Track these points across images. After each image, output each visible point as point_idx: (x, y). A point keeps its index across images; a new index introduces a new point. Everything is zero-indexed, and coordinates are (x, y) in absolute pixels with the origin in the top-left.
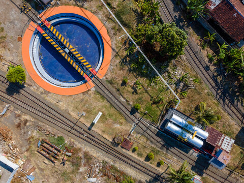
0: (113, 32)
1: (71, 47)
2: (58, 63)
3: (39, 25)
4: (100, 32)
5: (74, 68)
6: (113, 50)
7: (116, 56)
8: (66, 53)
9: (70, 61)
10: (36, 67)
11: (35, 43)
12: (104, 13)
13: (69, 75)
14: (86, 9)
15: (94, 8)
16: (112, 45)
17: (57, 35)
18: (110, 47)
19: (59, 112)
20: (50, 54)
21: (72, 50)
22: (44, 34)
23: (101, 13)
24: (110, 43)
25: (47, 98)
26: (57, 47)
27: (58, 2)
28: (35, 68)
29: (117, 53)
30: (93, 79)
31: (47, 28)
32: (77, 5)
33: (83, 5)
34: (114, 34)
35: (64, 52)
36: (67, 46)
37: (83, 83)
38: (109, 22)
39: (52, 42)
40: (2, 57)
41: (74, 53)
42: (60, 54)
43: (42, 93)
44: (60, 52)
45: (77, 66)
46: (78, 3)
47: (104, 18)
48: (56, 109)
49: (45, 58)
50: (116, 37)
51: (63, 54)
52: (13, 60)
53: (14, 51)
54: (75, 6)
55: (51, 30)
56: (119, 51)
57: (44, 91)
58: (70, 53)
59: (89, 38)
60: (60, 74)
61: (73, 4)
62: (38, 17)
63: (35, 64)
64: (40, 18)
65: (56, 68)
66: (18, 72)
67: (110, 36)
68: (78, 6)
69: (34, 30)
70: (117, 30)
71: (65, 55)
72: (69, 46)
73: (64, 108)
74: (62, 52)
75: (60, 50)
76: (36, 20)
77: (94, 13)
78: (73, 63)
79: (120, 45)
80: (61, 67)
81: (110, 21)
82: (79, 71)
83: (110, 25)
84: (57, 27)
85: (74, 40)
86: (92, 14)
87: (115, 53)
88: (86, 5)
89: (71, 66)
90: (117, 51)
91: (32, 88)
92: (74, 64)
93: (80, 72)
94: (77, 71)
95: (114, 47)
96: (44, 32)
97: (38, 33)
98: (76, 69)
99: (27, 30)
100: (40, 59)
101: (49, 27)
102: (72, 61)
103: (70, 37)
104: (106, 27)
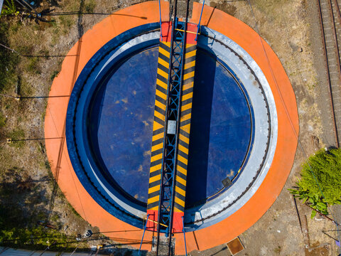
0: (46, 65)
1: (157, 126)
2: (214, 132)
3: (170, 234)
4: (69, 93)
5: (196, 79)
6: (81, 29)
7: (90, 11)
8: (179, 125)
9: (188, 101)
10: (262, 166)
11: (214, 210)
12: (19, 120)
13: (219, 87)
14: (47, 165)
15: (31, 148)
16: (73, 42)
17: (158, 177)
18: (80, 42)
19: (317, 27)
20: (210, 164)
21: (162, 117)
22: (180, 207)
23: (26, 126)
24: (74, 50)
25: (311, 82)
26: (183, 154)
27: (85, 234)
28: (268, 165)
29: (80, 13)
30: (182, 19)
31: (162, 213)
32: (54, 192)
33: (45, 178)
34: (47, 57)
35: (178, 130)
36: (162, 135)
37: (210, 41)
38: (30, 92)
39: (182, 176)
40: (306, 250)
41: (163, 107)
42: (191, 136)
43: (310, 101)
44: (186, 140)
45: (186, 77)
46: (49, 191)
47: (31, 108)
48: (318, 39)
49: (226, 167)
50: (48, 48)
51: (186, 128)
52: (293, 223)
53: (270, 237)
54: (62, 195)
55: (157, 198)
56: (73, 13)
57: (301, 99)
58: (171, 117)
59: (105, 112)
60: (232, 109)
61: (62, 202)
62: (154, 249)
63: (259, 172)
64: (152, 243)
65: (227, 128)
66: (323, 177)
67: (60, 63)
68: (56, 186)
69: (189, 234)
70: (30, 57)
71: (185, 123)
72: (159, 131)
73: (301, 23)
74: (185, 134)
75: (184, 144)
76: (166, 247)
77: (39, 139)
78: (187, 92)
79: (59, 22)
80: (218, 118)
81: (24, 90)
82: (193, 64)
83: (34, 83)
84: (142, 199)
85: (138, 140)
86: (47, 142)
87: (87, 19)
88: (38, 173)
89: (195, 90)
90: (76, 17)
91: (318, 132)
92: (186, 87)
93: (192, 59)
94: (196, 69)
95: (74, 32)
96: (176, 210)
97: (189, 223)
98: (192, 74)
99: (202, 248)
100: (237, 176)
101: (156, 209)
102: (185, 97)
103: (141, 153)
104: (49, 89)
